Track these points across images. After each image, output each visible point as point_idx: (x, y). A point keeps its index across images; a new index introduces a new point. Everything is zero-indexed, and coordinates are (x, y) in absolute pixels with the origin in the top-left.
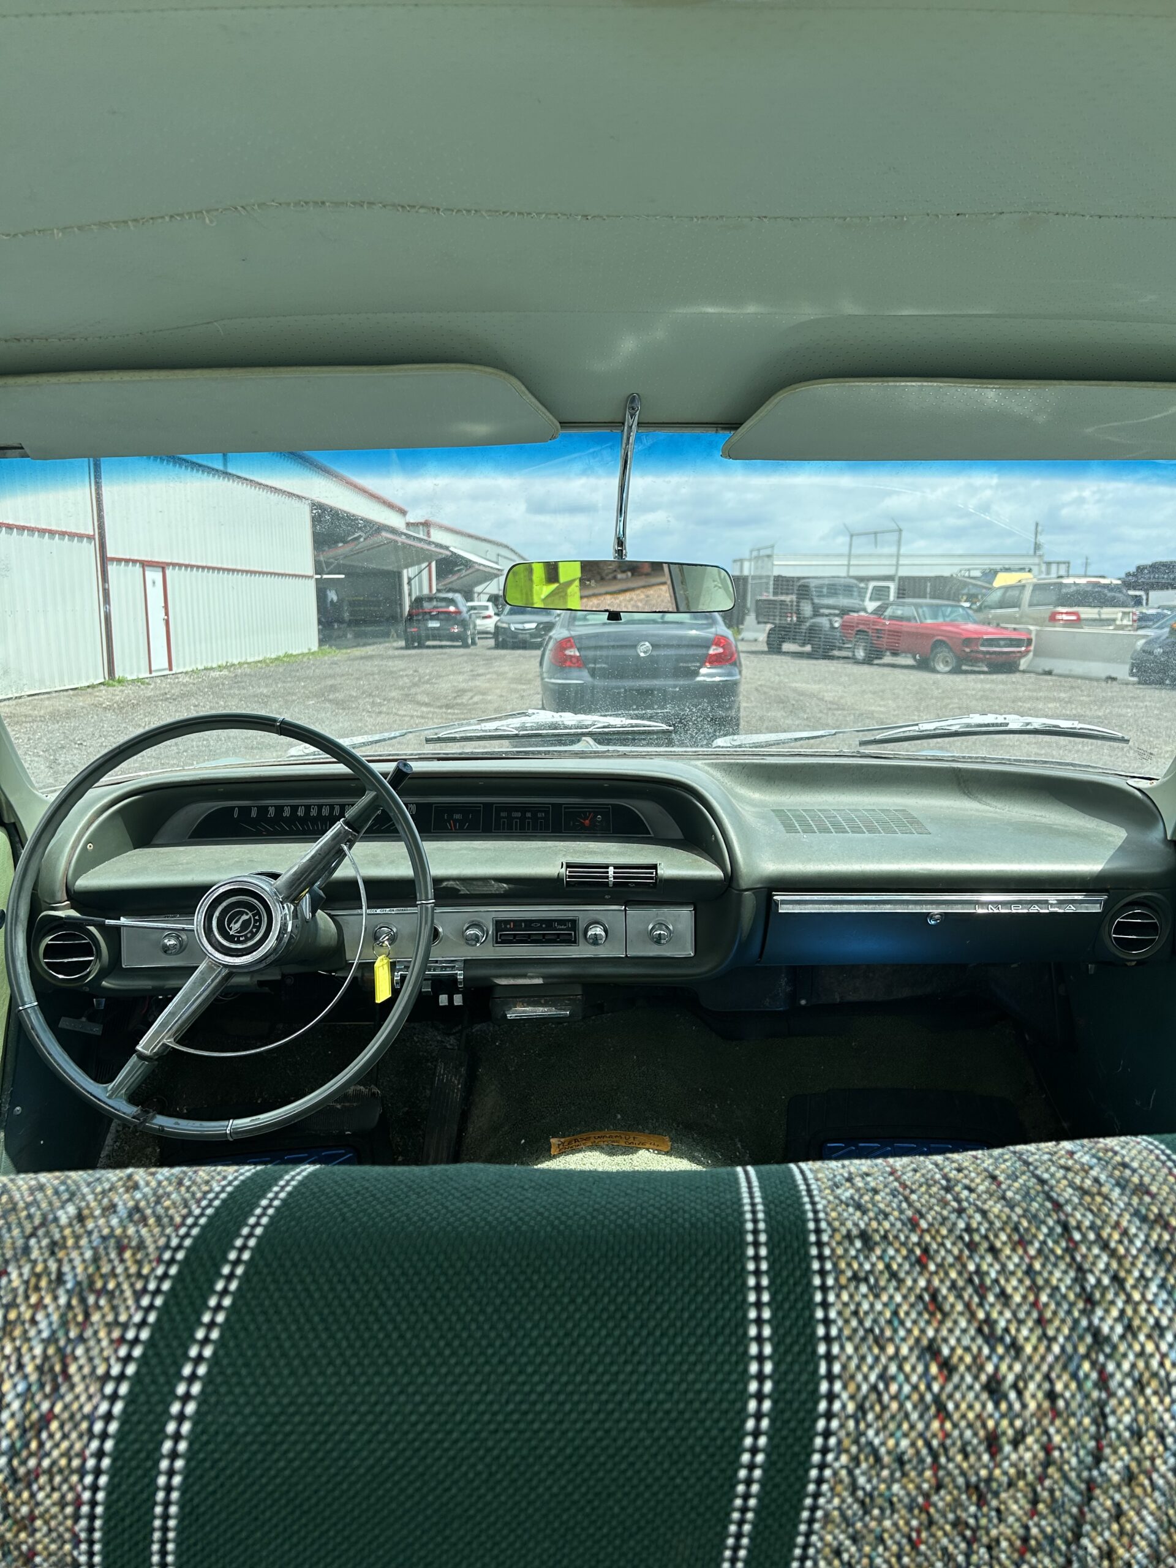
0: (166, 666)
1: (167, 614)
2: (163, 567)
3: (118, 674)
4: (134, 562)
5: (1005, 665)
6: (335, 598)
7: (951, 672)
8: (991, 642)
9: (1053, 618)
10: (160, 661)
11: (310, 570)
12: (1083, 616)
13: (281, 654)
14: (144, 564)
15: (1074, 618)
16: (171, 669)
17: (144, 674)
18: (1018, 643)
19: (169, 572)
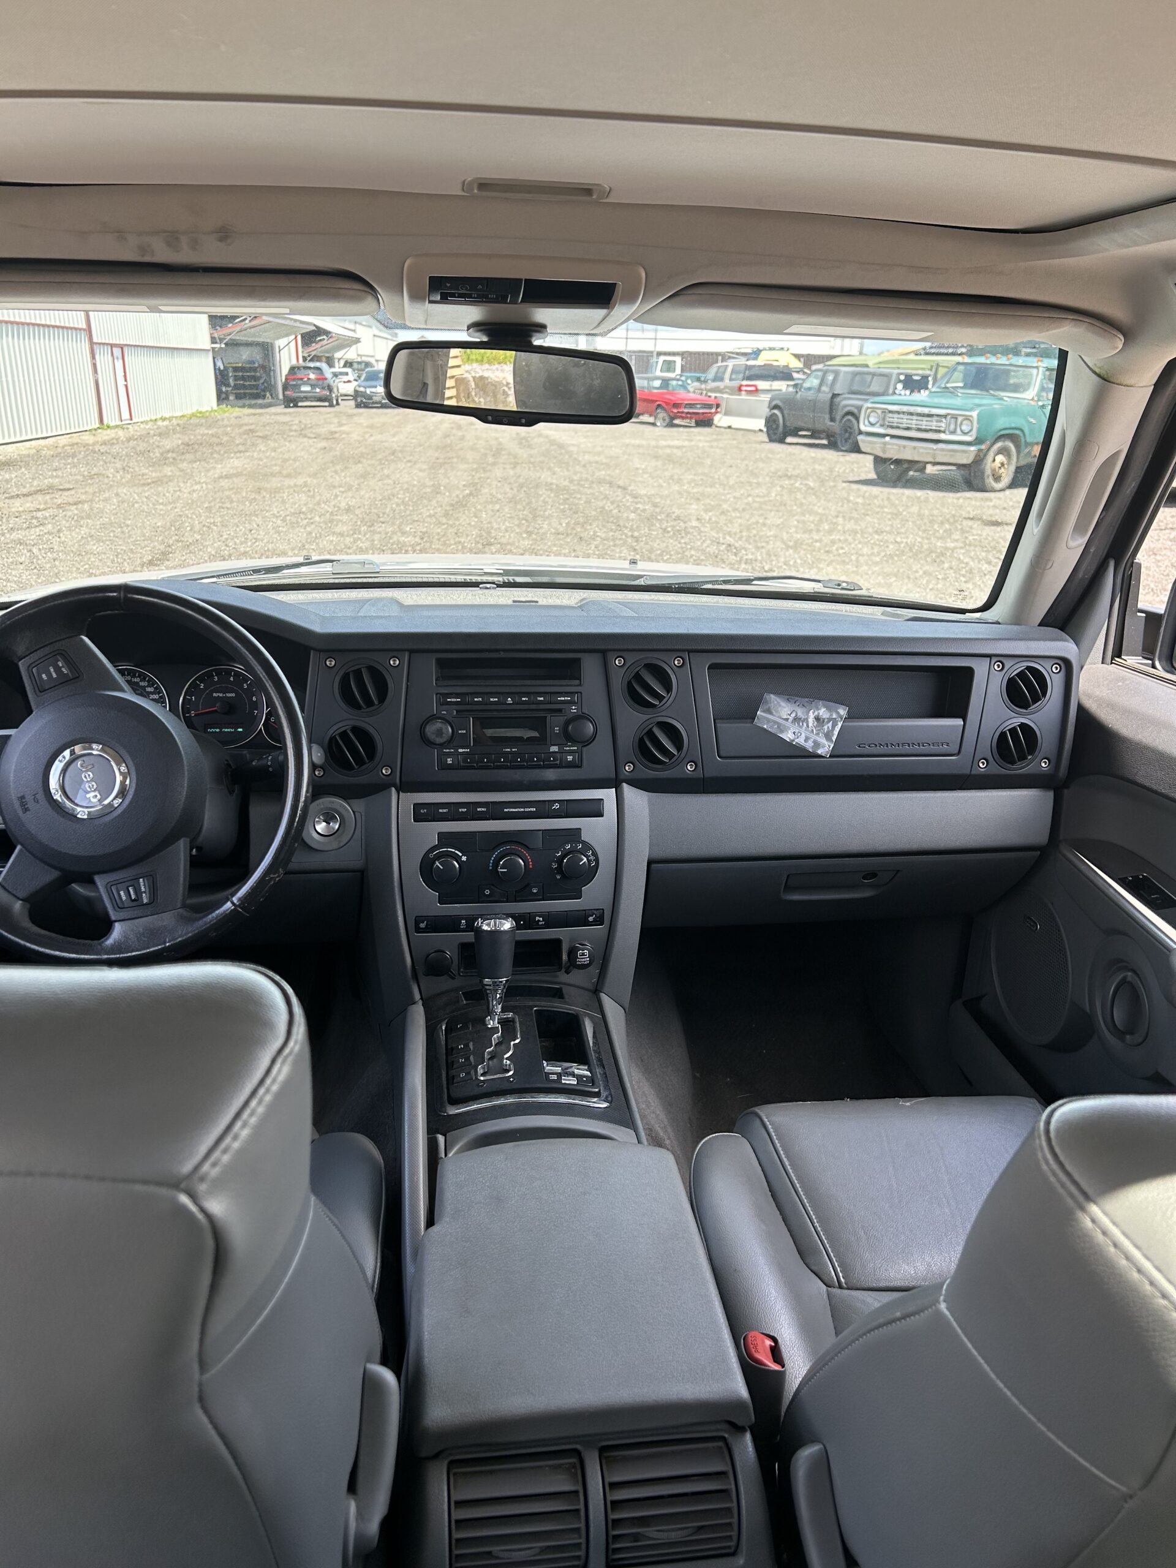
0: (129, 417)
1: (126, 380)
2: (122, 347)
3: (105, 422)
4: (107, 344)
5: (705, 422)
6: (222, 368)
7: (666, 426)
8: (691, 406)
9: (740, 389)
10: (125, 415)
11: (207, 344)
12: (759, 388)
13: (194, 410)
14: (112, 346)
15: (753, 389)
16: (131, 419)
17: (119, 423)
18: (710, 406)
19: (126, 349)
